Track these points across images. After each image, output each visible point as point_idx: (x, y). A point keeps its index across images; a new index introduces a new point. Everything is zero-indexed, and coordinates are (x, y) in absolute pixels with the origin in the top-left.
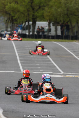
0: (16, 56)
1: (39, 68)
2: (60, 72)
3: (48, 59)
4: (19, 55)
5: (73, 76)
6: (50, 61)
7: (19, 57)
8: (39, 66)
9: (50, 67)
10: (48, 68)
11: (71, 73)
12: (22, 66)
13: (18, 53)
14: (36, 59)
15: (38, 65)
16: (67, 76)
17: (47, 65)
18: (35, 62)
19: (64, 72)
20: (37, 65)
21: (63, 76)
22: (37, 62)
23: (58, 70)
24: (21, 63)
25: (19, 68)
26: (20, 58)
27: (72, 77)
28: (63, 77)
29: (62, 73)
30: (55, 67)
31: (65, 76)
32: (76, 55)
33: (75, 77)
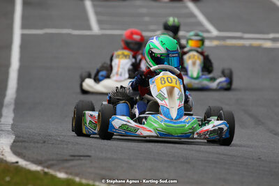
5: (247, 43)
8: (147, 15)
11: (240, 34)
12: (97, 13)
15: (144, 11)
18: (137, 3)
19: (219, 30)
21: (215, 43)
29: (215, 32)
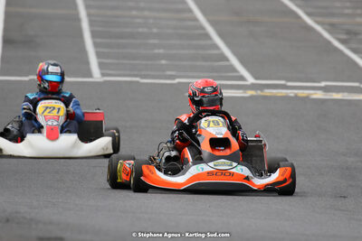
0: (78, 20)
1: (163, 62)
2: (242, 78)
3: (201, 32)
4: (89, 15)
5: (291, 93)
6: (207, 36)
7: (91, 23)
8: (164, 57)
9: (206, 58)
10: (198, 63)
11: (282, 82)
12: (99, 55)
14: (155, 30)
16: (268, 92)
17: (192, 52)
18: (151, 41)
19: (256, 78)
20: (156, 51)
21: (250, 93)
22: (156, 41)
23: (234, 70)
24: (96, 45)
25: (87, 63)
26: (95, 29)
27: (286, 98)
28: (251, 97)
29: (251, 80)
30: (225, 59)
31: (259, 93)
32: (309, 14)
33: (296, 97)
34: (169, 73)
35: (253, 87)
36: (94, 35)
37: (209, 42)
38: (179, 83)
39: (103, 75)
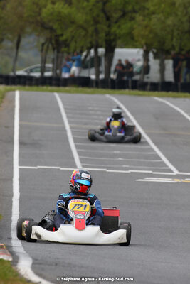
0: (66, 131)
2: (171, 171)
4: (71, 128)
6: (146, 143)
7: (73, 133)
8: (120, 156)
9: (147, 157)
10: (142, 160)
12: (79, 153)
13: (70, 122)
15: (118, 152)
16: (188, 180)
17: (138, 153)
19: (180, 171)
20: (115, 152)
21: (176, 180)
23: (166, 166)
24: (77, 147)
25: (73, 159)
26: (76, 136)
28: (178, 183)
29: (176, 172)
30: (159, 158)
31: (182, 180)
34: (124, 166)
35: (178, 176)
36: (75, 140)
37: (147, 147)
38: (131, 173)
39: (83, 166)
